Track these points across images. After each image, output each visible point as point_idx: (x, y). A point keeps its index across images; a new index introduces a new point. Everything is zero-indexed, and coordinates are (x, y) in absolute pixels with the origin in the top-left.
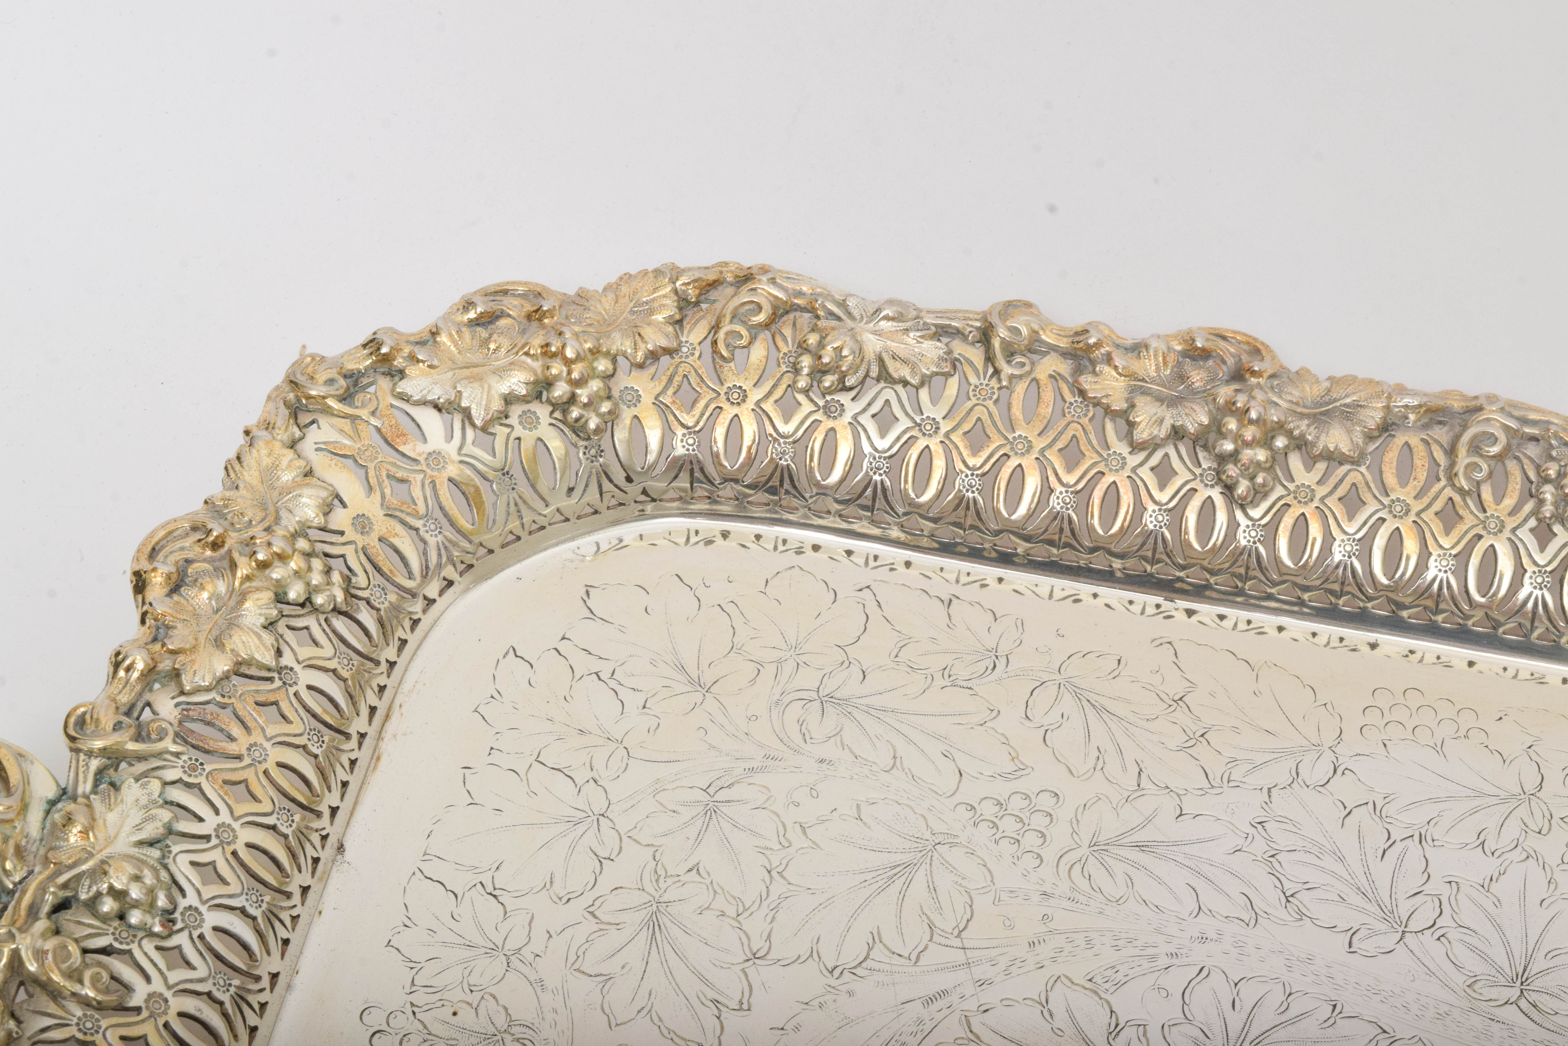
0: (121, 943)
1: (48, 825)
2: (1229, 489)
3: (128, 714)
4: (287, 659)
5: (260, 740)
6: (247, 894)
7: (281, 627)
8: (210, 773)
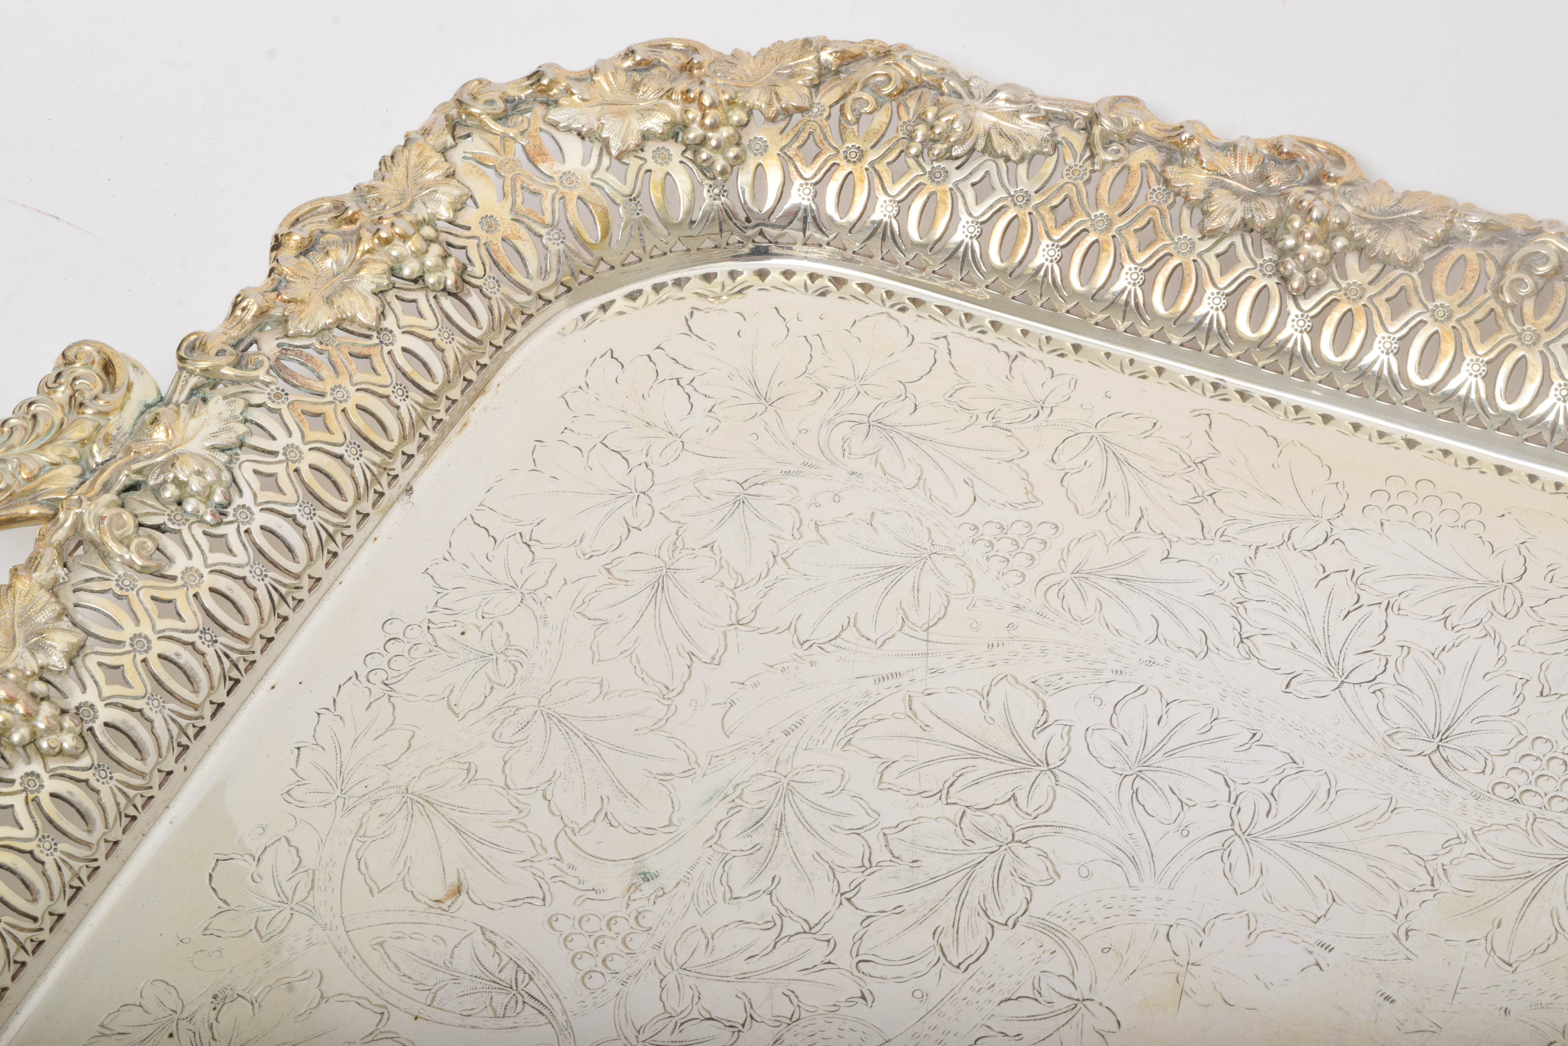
0: (173, 523)
1: (139, 422)
2: (1285, 280)
3: (235, 346)
4: (389, 323)
5: (346, 383)
6: (301, 506)
7: (390, 296)
8: (292, 403)
